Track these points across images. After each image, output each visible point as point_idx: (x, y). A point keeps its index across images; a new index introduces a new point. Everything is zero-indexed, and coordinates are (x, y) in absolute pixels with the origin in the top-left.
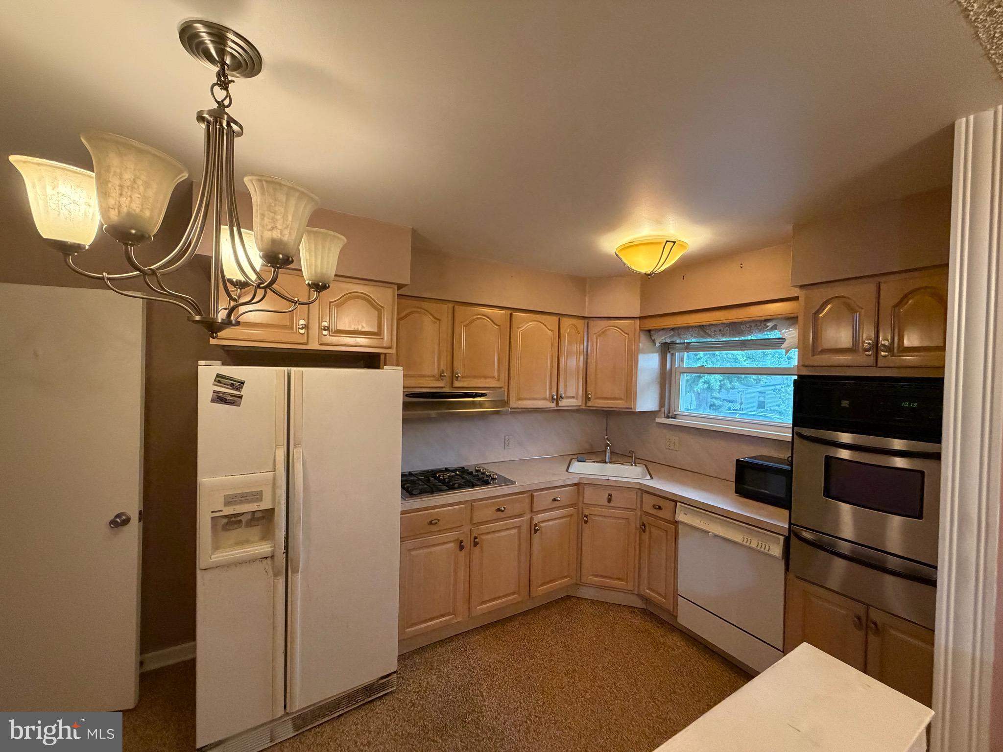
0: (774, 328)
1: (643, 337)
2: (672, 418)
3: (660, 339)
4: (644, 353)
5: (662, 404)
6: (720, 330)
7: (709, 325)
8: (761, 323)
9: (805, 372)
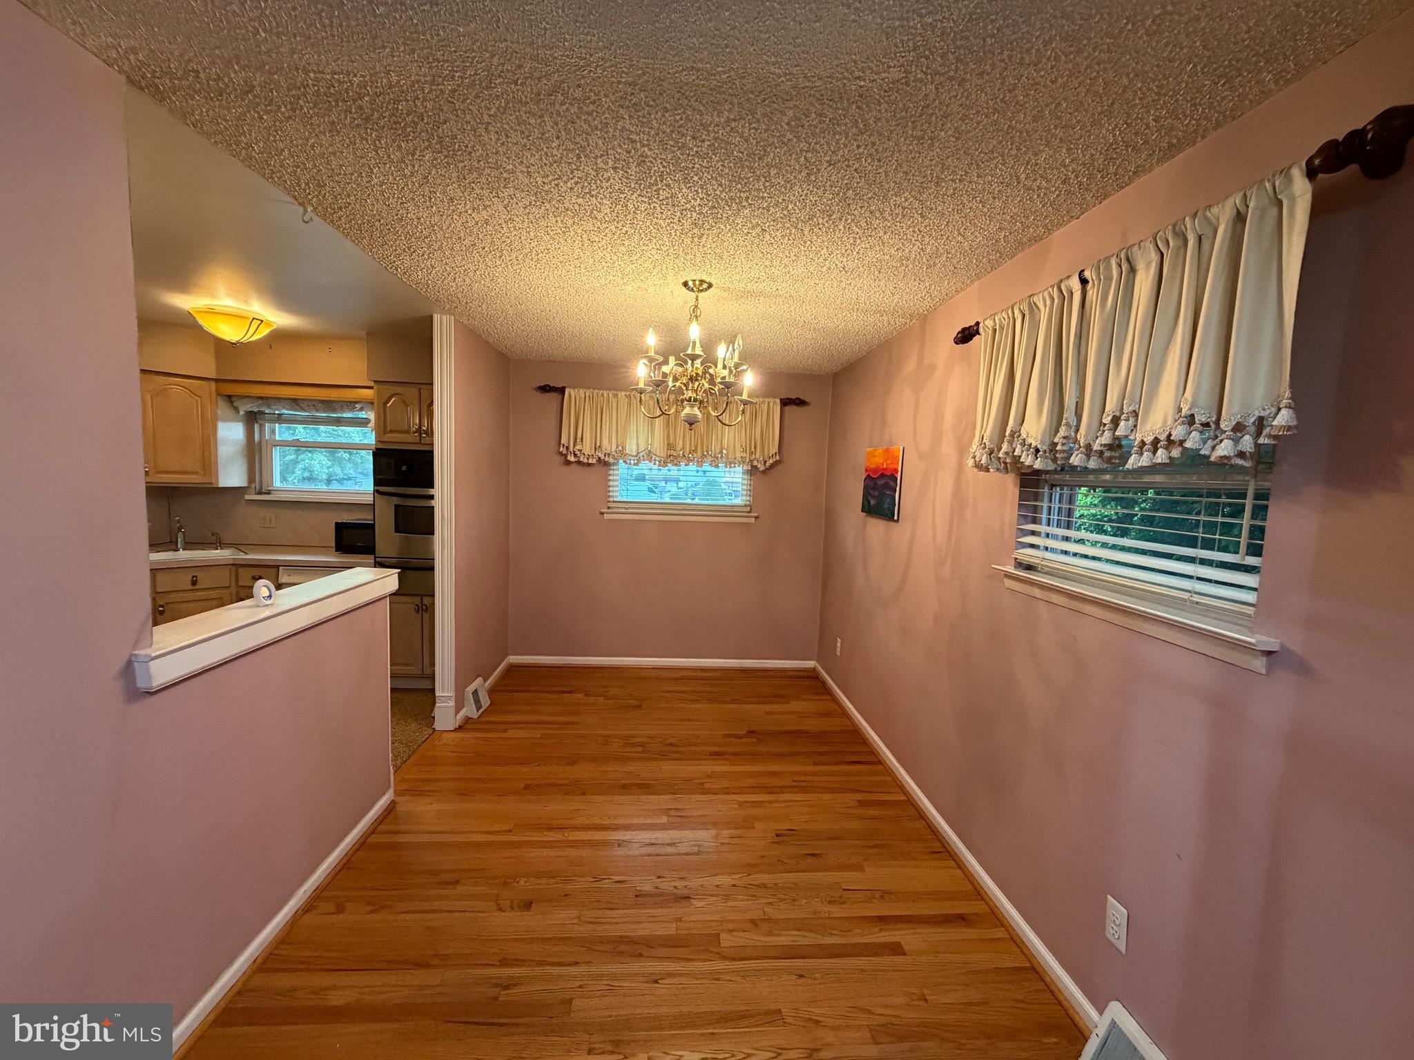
0: (361, 409)
1: (221, 403)
2: (265, 493)
3: (244, 407)
4: (225, 420)
5: (251, 479)
6: (314, 405)
7: (302, 399)
8: (351, 404)
9: (381, 446)
